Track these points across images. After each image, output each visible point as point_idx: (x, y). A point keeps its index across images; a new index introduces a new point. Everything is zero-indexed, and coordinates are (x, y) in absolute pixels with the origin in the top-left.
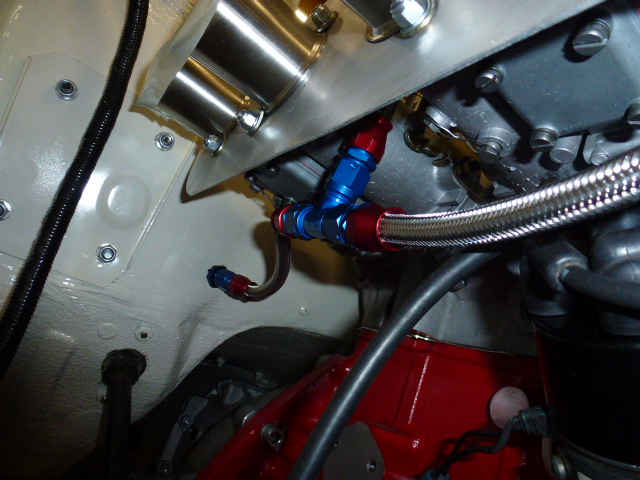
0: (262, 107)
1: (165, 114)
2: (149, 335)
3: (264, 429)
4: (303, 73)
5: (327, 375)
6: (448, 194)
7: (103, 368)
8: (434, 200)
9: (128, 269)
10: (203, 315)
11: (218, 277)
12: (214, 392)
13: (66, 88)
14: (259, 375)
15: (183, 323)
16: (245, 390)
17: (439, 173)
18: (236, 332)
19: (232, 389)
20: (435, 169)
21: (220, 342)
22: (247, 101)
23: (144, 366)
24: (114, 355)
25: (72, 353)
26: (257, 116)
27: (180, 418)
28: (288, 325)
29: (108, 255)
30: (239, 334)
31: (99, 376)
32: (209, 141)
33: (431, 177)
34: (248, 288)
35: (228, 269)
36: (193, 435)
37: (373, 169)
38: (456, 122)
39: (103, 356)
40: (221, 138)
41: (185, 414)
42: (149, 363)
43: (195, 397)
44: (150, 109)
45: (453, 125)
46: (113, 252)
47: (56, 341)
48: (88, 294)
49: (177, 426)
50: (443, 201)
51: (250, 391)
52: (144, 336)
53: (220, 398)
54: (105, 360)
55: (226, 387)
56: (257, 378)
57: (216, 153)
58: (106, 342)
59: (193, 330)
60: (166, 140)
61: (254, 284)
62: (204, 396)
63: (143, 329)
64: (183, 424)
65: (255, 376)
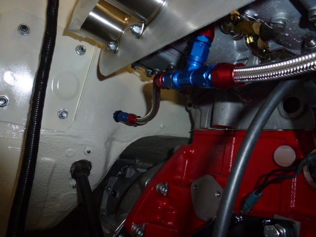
0: (142, 21)
1: (84, 34)
2: (91, 151)
3: (157, 187)
4: (164, 2)
5: (182, 156)
6: (242, 54)
7: (71, 172)
8: (235, 59)
9: (75, 120)
10: (114, 136)
11: (119, 116)
12: (120, 173)
13: (24, 28)
14: (137, 161)
15: (106, 142)
16: (136, 170)
17: (237, 44)
18: (131, 142)
19: (129, 170)
20: (235, 42)
21: (124, 149)
22: (127, 21)
23: (91, 167)
24: (75, 164)
25: (54, 167)
26: (140, 27)
27: (106, 188)
28: (155, 135)
29: (65, 115)
30: (133, 143)
31: (70, 176)
32: (111, 46)
33: (233, 47)
34: (137, 119)
35: (123, 111)
36: (115, 195)
37: (210, 46)
38: (257, 13)
39: (70, 166)
40: (116, 43)
41: (108, 185)
42: (93, 165)
43: (111, 177)
44: (75, 33)
45: (256, 15)
46: (66, 112)
47: (46, 163)
48: (58, 137)
49: (105, 192)
50: (240, 59)
51: (138, 169)
52: (89, 152)
53: (123, 175)
54: (72, 168)
55: (125, 170)
56: (137, 163)
57: (115, 52)
58: (71, 159)
59: (111, 145)
60: (82, 49)
61: (139, 117)
62: (115, 176)
63: (88, 149)
64: (108, 191)
65: (136, 161)
